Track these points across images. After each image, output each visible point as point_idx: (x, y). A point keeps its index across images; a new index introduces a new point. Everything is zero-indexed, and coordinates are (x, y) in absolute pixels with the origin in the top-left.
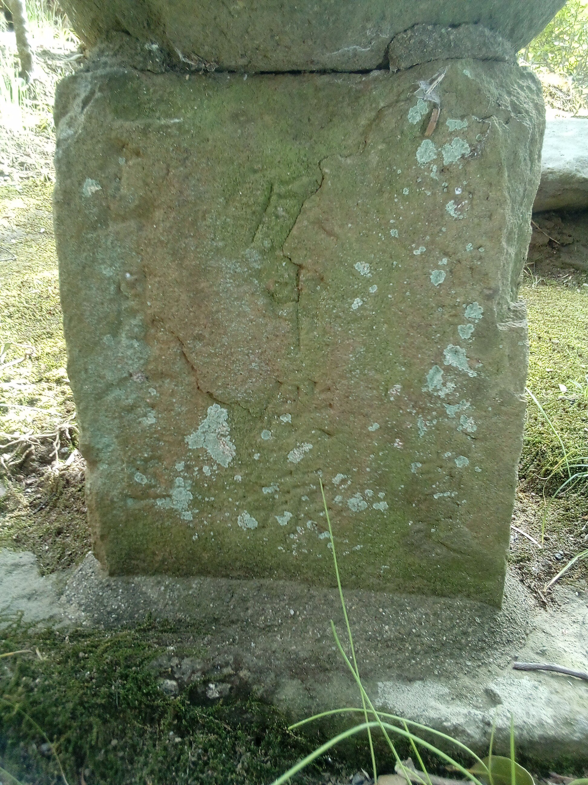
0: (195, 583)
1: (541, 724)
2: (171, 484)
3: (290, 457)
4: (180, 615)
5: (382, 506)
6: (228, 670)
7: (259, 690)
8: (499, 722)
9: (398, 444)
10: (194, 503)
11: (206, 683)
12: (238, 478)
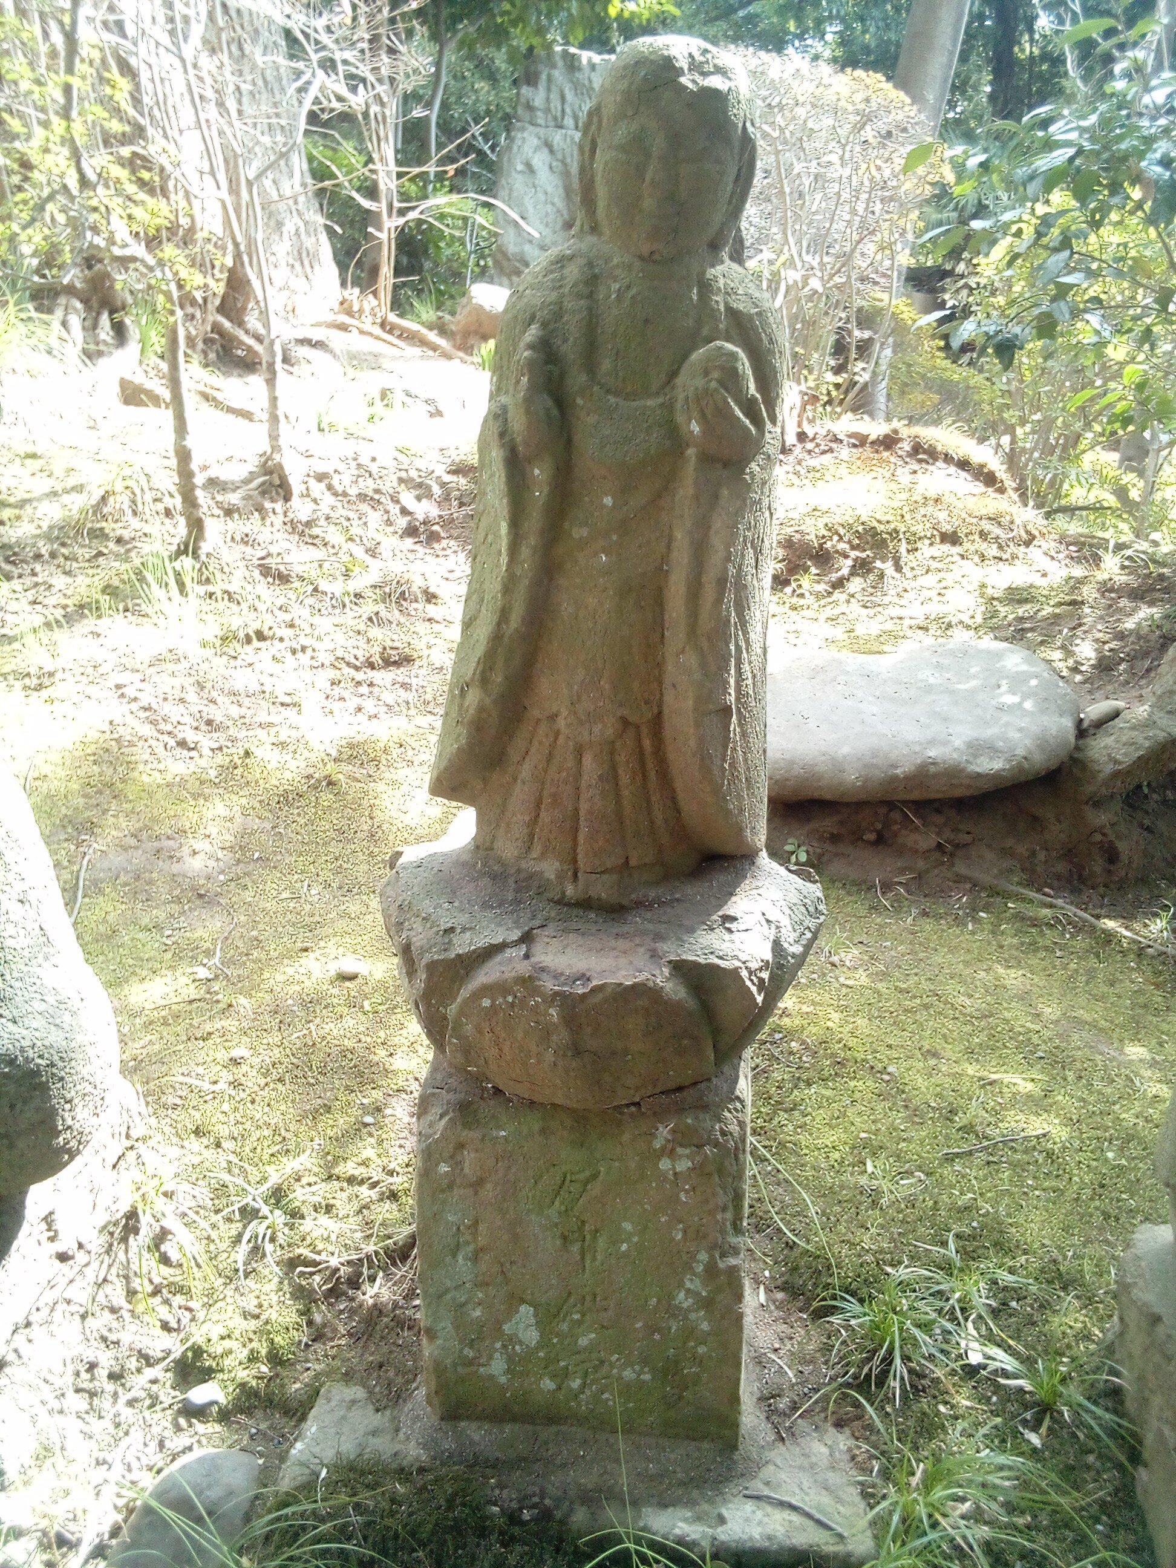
0: (508, 1428)
1: (751, 1539)
2: (491, 1357)
3: (580, 1342)
4: (499, 1455)
5: (647, 1377)
6: (536, 1499)
7: (558, 1514)
8: (723, 1538)
9: (657, 1336)
10: (509, 1371)
11: (521, 1509)
12: (541, 1354)
